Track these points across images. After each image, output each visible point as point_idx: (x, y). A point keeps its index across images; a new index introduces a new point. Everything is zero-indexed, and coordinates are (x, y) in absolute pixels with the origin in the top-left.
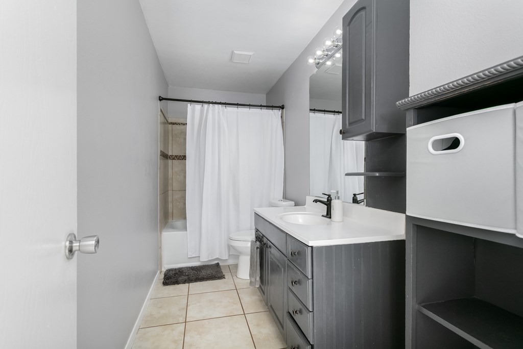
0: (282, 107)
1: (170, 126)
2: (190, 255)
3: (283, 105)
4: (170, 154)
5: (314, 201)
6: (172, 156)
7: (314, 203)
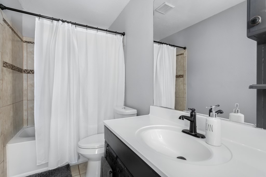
0: (123, 34)
1: (25, 44)
2: (39, 162)
3: (124, 33)
4: (25, 68)
5: (180, 118)
6: (27, 70)
7: (181, 120)
